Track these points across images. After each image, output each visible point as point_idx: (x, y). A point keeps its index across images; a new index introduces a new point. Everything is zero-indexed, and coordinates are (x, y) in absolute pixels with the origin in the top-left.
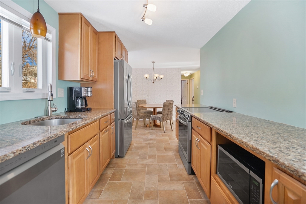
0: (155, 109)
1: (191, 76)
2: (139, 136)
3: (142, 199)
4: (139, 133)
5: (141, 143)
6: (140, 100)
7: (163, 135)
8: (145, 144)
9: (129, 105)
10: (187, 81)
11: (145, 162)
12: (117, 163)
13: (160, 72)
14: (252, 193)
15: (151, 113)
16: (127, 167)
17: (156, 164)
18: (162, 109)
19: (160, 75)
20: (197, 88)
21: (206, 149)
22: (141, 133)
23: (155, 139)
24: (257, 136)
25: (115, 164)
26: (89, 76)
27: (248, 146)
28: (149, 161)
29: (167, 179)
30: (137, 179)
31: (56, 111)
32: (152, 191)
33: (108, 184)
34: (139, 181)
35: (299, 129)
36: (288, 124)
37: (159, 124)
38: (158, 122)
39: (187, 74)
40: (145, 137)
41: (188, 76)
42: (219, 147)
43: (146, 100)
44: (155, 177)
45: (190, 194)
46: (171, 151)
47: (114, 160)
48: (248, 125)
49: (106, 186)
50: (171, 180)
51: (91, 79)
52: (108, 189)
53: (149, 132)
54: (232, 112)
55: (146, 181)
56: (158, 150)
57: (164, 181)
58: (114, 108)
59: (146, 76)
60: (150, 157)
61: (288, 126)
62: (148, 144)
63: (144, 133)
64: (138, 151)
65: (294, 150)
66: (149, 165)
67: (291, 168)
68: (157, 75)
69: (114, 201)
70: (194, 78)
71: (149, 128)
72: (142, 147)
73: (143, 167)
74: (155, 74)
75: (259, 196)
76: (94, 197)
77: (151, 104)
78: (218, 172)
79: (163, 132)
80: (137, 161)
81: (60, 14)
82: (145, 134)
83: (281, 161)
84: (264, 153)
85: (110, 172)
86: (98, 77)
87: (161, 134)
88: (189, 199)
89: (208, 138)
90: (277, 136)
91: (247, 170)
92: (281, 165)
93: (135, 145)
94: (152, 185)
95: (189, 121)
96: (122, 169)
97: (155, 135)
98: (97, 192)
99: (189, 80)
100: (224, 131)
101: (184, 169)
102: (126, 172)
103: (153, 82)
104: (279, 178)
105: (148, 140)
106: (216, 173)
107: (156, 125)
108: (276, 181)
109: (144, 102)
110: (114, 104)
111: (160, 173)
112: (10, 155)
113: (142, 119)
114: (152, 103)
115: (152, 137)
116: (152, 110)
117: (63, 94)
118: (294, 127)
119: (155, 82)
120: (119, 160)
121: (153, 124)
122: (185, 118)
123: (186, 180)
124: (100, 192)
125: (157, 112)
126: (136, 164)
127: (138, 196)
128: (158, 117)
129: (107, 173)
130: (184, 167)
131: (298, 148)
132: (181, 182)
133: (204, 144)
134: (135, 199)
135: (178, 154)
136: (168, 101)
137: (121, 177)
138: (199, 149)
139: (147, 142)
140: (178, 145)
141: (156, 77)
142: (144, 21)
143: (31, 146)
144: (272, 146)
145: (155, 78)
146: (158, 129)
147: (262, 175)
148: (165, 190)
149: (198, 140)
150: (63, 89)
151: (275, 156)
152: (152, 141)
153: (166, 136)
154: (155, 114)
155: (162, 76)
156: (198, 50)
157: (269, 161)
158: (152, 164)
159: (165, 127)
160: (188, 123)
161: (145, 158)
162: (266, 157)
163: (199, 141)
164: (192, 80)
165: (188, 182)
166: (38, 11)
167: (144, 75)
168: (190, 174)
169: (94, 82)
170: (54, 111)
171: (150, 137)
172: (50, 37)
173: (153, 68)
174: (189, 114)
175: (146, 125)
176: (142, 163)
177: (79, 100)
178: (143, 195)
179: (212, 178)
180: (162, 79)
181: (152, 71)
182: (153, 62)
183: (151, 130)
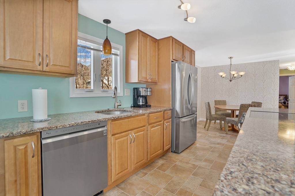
2: (207, 138)
3: (174, 194)
4: (209, 135)
5: (205, 145)
6: (218, 101)
8: (208, 147)
11: (198, 163)
12: (171, 157)
13: (238, 68)
16: (178, 163)
17: (208, 169)
18: (239, 111)
19: (240, 72)
22: (211, 135)
23: (223, 145)
25: (169, 157)
26: (148, 78)
28: (202, 164)
29: (211, 187)
30: (180, 176)
31: (120, 105)
32: (187, 191)
33: (154, 170)
34: (181, 178)
39: (293, 66)
40: (213, 140)
43: (226, 101)
44: (199, 180)
47: (170, 154)
49: (152, 171)
51: (150, 80)
52: (152, 174)
53: (221, 136)
55: (187, 180)
56: (219, 156)
57: (206, 187)
58: (171, 107)
59: (221, 74)
60: (206, 160)
62: (211, 147)
63: (215, 136)
64: (197, 151)
66: (200, 167)
69: (151, 185)
71: (224, 132)
72: (203, 149)
73: (193, 167)
74: (233, 71)
76: (139, 176)
80: (190, 161)
81: (126, 34)
85: (160, 162)
86: (158, 79)
93: (198, 145)
94: (191, 186)
96: (172, 163)
97: (226, 140)
98: (143, 173)
102: (174, 166)
103: (231, 81)
105: (215, 144)
109: (224, 103)
110: (171, 103)
111: (207, 179)
112: (67, 125)
113: (214, 121)
115: (221, 142)
117: (129, 93)
119: (233, 81)
120: (173, 155)
121: (227, 128)
124: (146, 174)
126: (187, 163)
127: (172, 190)
128: (234, 121)
129: (158, 162)
134: (168, 191)
137: (167, 169)
139: (213, 145)
141: (234, 75)
142: (187, 21)
143: (79, 123)
150: (129, 90)
152: (218, 146)
155: (242, 73)
158: (204, 168)
161: (200, 160)
166: (107, 38)
167: (219, 73)
169: (155, 83)
170: (119, 105)
171: (219, 140)
172: (119, 52)
173: (231, 65)
175: (222, 128)
176: (194, 163)
177: (140, 99)
178: (177, 191)
180: (242, 76)
181: (230, 68)
182: (230, 57)
183: (225, 134)
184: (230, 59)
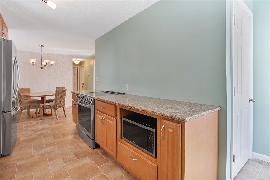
0: (43, 98)
1: (81, 64)
2: (24, 129)
4: (24, 125)
5: (31, 136)
6: (22, 89)
7: (56, 123)
8: (37, 135)
9: (15, 94)
10: (76, 68)
11: (42, 152)
13: (49, 57)
14: (149, 140)
15: (38, 102)
16: (19, 163)
17: (57, 150)
18: (54, 96)
19: (51, 61)
20: (88, 75)
21: (112, 123)
22: (26, 125)
23: (48, 128)
24: (149, 106)
27: (147, 112)
28: (48, 149)
29: (74, 159)
30: (38, 169)
32: (61, 173)
34: (42, 170)
35: (166, 100)
36: (160, 98)
37: (50, 113)
38: (48, 111)
39: (77, 61)
40: (34, 128)
41: (78, 63)
42: (123, 119)
43: (29, 88)
44: (60, 161)
45: (98, 162)
46: (70, 135)
48: (140, 100)
50: (78, 158)
53: (38, 123)
54: (125, 94)
55: (50, 167)
56: (55, 137)
57: (70, 161)
59: (33, 60)
60: (47, 146)
61: (161, 99)
63: (31, 124)
64: (30, 143)
65: (168, 109)
66: (48, 153)
67: (170, 116)
68: (47, 61)
70: (84, 65)
71: (37, 119)
72: (33, 139)
73: (41, 156)
74: (44, 59)
75: (153, 139)
77: (36, 93)
78: (123, 137)
79: (56, 119)
80: (32, 154)
82: (33, 126)
83: (166, 114)
84: (157, 113)
87: (53, 122)
88: (98, 166)
89: (113, 114)
90: (158, 104)
91: (145, 127)
92: (166, 116)
93: (22, 139)
94: (59, 168)
95: (92, 104)
96: (12, 167)
97: (47, 125)
99: (78, 67)
100: (129, 106)
101: (88, 146)
102: (19, 168)
103: (42, 68)
104: (164, 124)
105: (39, 131)
106: (121, 138)
107: (45, 115)
108: (163, 126)
109: (28, 90)
111: (64, 156)
113: (26, 111)
114: (38, 92)
115: (44, 127)
116: (40, 99)
118: (163, 99)
119: (44, 68)
121: (42, 114)
122: (88, 102)
123: (92, 154)
125: (46, 101)
126: (32, 157)
128: (49, 106)
130: (87, 145)
131: (169, 108)
132: (87, 157)
133: (110, 119)
135: (78, 136)
136: (59, 88)
137: (15, 175)
138: (104, 125)
139: (39, 133)
140: (76, 129)
141: (46, 63)
142: (46, 3)
144: (159, 109)
145: (44, 63)
146: (49, 118)
147: (155, 127)
148: (75, 167)
149: (102, 118)
151: (163, 113)
152: (44, 131)
153: (61, 122)
154: (43, 103)
155: (52, 63)
156: (93, 41)
157: (160, 117)
158: (53, 151)
159: (58, 115)
160: (90, 105)
161: (42, 148)
162: (158, 115)
163: (104, 119)
164: (81, 67)
165: (94, 155)
167: (30, 60)
168: (94, 149)
171: (40, 127)
173: (42, 53)
174: (91, 98)
175: (31, 115)
176: (39, 153)
179: (119, 142)
180: (53, 65)
181: (41, 56)
182: (41, 45)
183: (40, 120)
184: (41, 47)
